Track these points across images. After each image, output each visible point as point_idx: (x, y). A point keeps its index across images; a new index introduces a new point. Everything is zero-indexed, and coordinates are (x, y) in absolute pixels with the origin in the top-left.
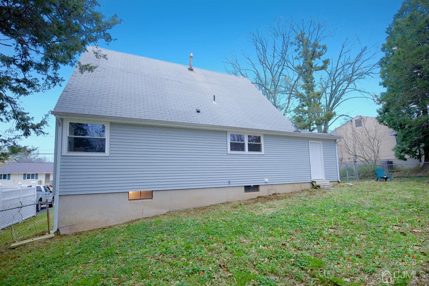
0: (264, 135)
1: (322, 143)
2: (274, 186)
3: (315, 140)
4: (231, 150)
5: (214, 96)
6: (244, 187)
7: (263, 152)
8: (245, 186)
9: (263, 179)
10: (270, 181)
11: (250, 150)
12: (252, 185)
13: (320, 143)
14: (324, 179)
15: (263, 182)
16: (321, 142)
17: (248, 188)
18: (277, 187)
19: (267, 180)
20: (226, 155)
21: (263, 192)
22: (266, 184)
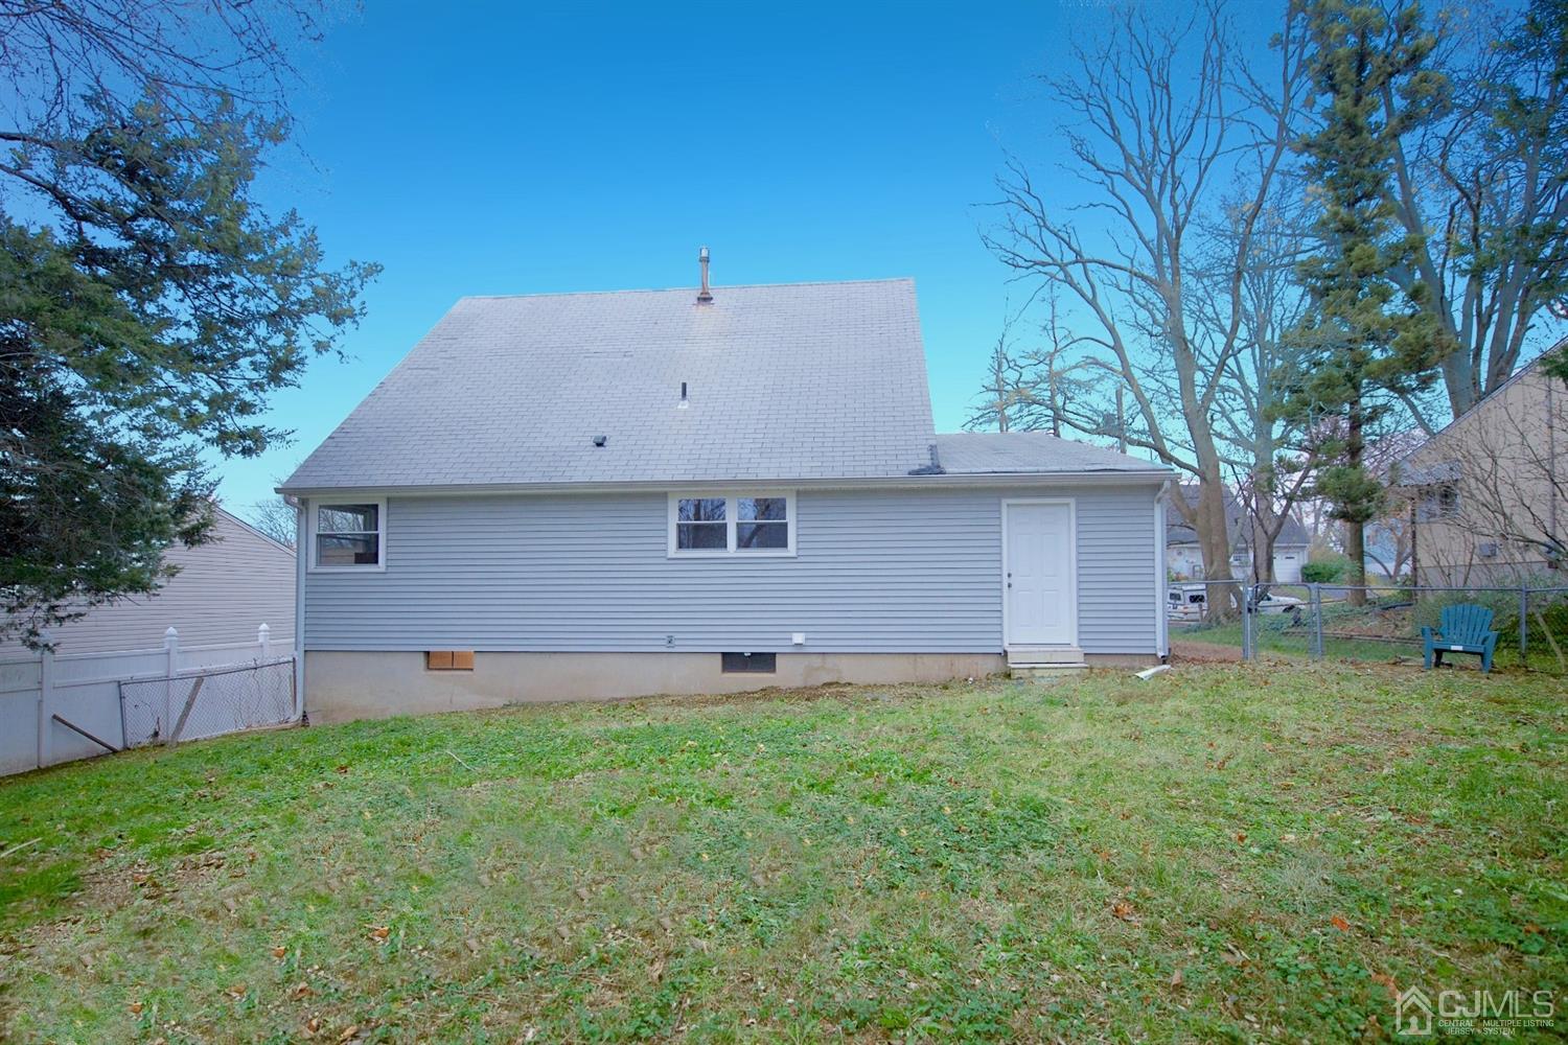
0: (798, 493)
1: (1078, 503)
2: (830, 660)
3: (1039, 496)
4: (681, 545)
5: (684, 385)
6: (720, 657)
7: (792, 549)
8: (724, 654)
9: (787, 636)
10: (810, 643)
11: (744, 543)
12: (747, 651)
13: (1068, 504)
14: (1075, 644)
15: (788, 643)
16: (1072, 501)
17: (733, 661)
18: (844, 662)
19: (798, 638)
20: (664, 561)
21: (787, 673)
22: (799, 652)
